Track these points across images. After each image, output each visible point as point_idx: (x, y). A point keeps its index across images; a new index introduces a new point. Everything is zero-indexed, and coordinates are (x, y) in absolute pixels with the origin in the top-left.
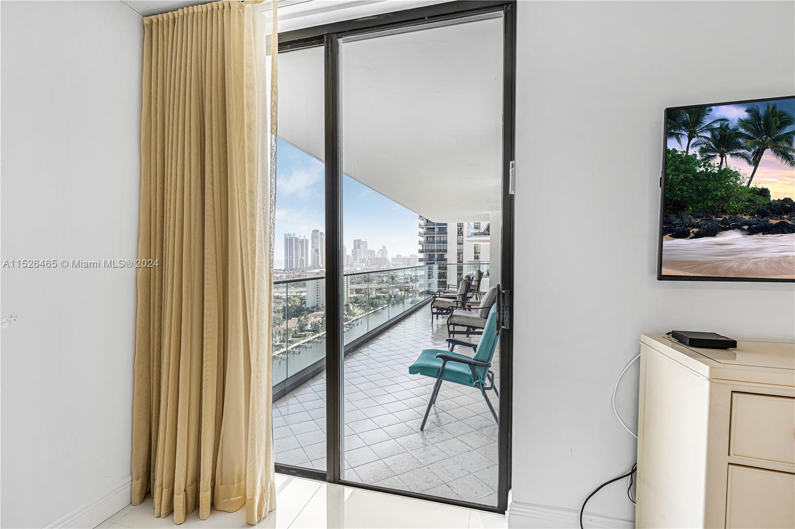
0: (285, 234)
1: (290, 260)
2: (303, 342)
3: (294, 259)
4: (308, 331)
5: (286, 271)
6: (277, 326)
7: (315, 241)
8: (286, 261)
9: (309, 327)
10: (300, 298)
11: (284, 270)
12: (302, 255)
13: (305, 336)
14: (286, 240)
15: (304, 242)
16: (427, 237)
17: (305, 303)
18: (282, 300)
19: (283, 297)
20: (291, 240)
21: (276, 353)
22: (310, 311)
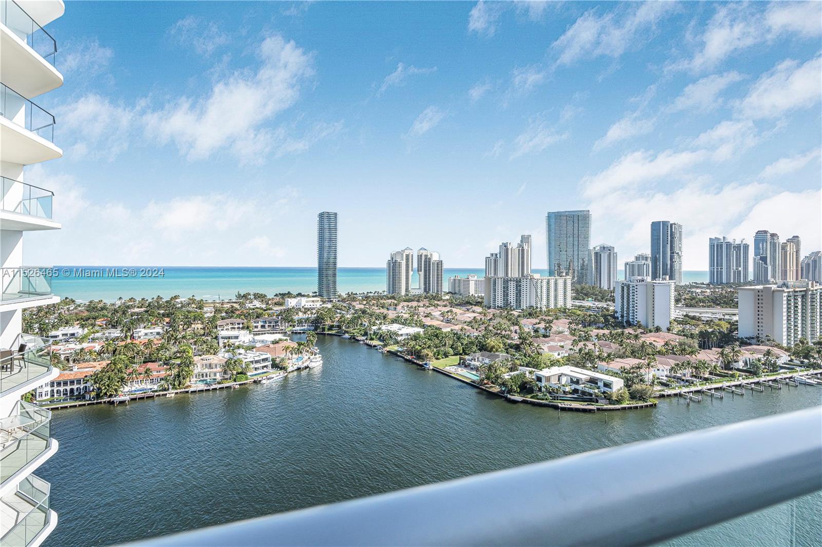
0: (710, 239)
1: (717, 271)
2: (728, 384)
3: (724, 270)
4: (738, 370)
5: (711, 286)
6: (687, 356)
7: (761, 245)
8: (712, 273)
9: (741, 365)
10: (730, 323)
11: (708, 285)
12: (738, 265)
13: (733, 376)
14: (712, 247)
15: (741, 249)
17: (737, 329)
18: (699, 323)
19: (703, 319)
20: (720, 246)
21: (684, 390)
22: (744, 343)
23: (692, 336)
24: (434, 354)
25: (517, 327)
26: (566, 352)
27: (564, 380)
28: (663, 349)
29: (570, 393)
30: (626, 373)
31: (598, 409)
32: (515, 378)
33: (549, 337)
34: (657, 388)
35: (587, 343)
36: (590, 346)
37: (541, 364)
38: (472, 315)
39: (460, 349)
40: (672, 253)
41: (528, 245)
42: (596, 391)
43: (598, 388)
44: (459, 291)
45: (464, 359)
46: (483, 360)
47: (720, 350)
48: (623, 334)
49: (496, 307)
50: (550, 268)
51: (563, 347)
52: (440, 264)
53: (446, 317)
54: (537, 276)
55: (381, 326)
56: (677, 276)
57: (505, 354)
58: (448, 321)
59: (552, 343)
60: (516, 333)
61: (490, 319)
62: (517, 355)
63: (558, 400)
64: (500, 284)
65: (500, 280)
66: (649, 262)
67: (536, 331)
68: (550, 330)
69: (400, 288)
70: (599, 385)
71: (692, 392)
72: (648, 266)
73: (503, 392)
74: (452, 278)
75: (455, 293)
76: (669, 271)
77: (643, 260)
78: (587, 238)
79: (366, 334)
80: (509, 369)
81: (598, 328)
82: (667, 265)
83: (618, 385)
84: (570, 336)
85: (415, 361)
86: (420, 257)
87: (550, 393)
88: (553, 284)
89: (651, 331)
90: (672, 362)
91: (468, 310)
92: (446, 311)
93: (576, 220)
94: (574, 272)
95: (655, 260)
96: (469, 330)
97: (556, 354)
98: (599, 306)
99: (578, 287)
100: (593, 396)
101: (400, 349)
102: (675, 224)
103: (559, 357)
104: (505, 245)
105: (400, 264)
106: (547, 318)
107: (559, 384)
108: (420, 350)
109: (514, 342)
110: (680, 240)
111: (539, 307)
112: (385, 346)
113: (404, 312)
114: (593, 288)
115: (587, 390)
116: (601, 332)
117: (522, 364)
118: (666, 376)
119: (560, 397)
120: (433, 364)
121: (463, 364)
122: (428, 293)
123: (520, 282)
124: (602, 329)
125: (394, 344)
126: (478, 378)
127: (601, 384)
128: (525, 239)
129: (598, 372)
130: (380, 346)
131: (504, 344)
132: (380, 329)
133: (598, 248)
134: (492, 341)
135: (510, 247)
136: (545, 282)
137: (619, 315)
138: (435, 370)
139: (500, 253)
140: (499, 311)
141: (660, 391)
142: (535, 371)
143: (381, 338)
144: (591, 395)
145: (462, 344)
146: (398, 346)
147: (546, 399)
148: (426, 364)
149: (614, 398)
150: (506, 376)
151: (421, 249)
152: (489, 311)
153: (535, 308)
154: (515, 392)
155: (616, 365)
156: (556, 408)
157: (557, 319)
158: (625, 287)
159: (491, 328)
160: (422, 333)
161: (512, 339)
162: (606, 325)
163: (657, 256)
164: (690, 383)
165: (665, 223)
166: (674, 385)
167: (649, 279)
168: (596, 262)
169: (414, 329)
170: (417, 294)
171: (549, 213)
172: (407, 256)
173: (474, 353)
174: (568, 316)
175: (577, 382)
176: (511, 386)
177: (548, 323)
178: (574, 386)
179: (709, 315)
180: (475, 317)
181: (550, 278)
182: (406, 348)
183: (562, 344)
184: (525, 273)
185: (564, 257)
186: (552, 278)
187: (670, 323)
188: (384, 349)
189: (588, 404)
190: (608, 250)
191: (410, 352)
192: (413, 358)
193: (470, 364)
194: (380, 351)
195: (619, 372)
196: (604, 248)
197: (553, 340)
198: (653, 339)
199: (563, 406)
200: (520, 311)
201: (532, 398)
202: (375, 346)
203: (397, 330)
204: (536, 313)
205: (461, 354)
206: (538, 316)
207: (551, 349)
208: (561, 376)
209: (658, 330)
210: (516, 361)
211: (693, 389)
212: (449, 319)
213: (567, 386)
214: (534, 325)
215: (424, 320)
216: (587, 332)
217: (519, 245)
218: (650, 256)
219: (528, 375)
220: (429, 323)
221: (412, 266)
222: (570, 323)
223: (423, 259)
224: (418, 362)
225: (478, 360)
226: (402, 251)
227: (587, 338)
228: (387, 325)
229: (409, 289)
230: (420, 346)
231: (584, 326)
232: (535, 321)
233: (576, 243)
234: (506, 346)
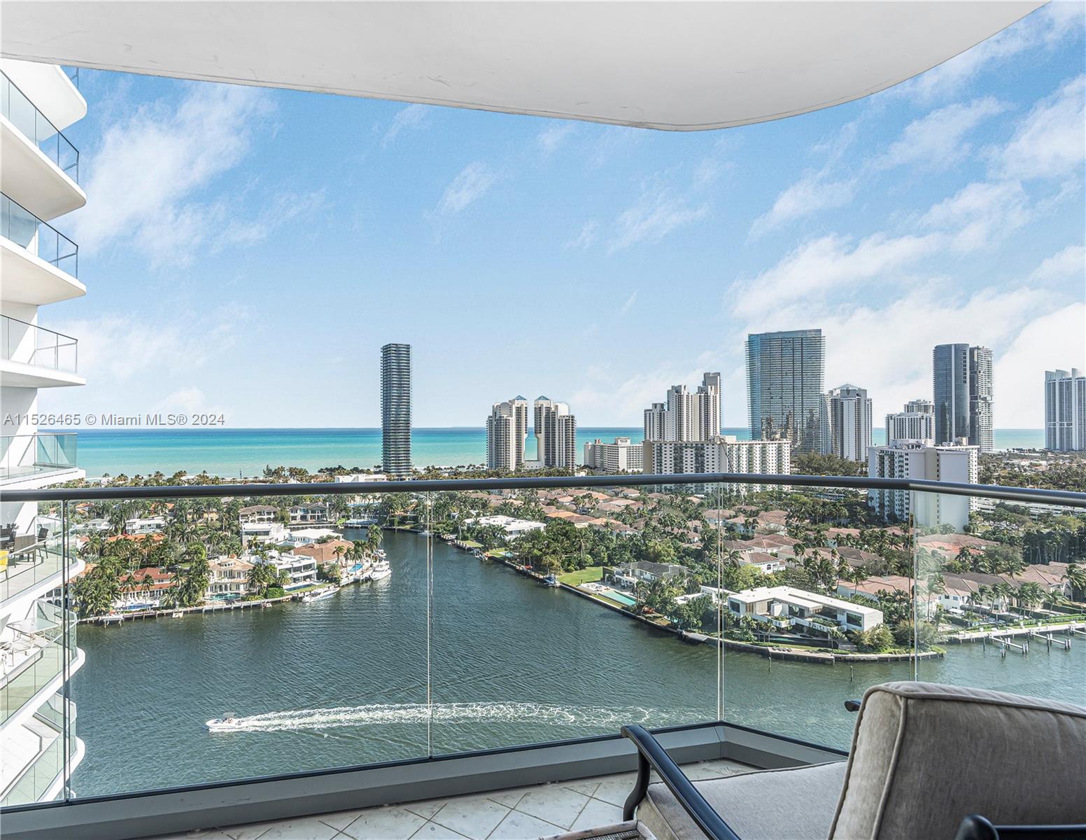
0: (1046, 372)
1: (1061, 429)
3: (1075, 427)
5: (1049, 455)
6: (1003, 575)
8: (1051, 432)
11: (1044, 453)
14: (1049, 385)
18: (1026, 518)
20: (1066, 385)
21: (996, 632)
23: (1012, 541)
24: (563, 563)
25: (697, 523)
26: (782, 563)
27: (778, 609)
28: (957, 562)
29: (789, 632)
30: (887, 600)
31: (837, 659)
32: (695, 603)
33: (753, 539)
34: (945, 627)
35: (817, 549)
36: (824, 554)
37: (738, 583)
38: (623, 502)
39: (605, 556)
40: (974, 398)
41: (716, 388)
42: (835, 629)
43: (838, 624)
44: (602, 464)
45: (611, 573)
46: (641, 574)
47: (1065, 566)
48: (883, 536)
49: (663, 491)
50: (753, 425)
51: (776, 555)
52: (570, 420)
53: (581, 506)
54: (730, 439)
55: (478, 519)
56: (984, 438)
57: (678, 566)
58: (583, 511)
59: (757, 550)
60: (695, 531)
61: (654, 510)
62: (698, 567)
63: (767, 642)
64: (668, 453)
65: (668, 446)
66: (931, 415)
67: (730, 529)
68: (754, 528)
69: (507, 460)
70: (838, 619)
71: (1010, 636)
72: (928, 421)
73: (674, 626)
74: (590, 444)
75: (596, 467)
76: (968, 430)
77: (919, 410)
78: (817, 375)
79: (455, 531)
80: (685, 589)
81: (839, 525)
82: (964, 419)
83: (872, 619)
84: (788, 538)
85: (533, 574)
86: (538, 411)
87: (753, 630)
88: (758, 452)
89: (933, 532)
90: (974, 586)
91: (617, 494)
92: (581, 495)
93: (798, 346)
94: (795, 432)
95: (942, 411)
96: (619, 526)
97: (764, 567)
99: (804, 457)
100: (829, 637)
101: (509, 555)
102: (978, 348)
103: (770, 572)
104: (677, 390)
105: (507, 422)
106: (749, 508)
107: (770, 615)
108: (541, 555)
109: (694, 547)
110: (989, 375)
111: (735, 491)
112: (485, 549)
113: (514, 497)
114: (829, 458)
115: (818, 626)
116: (844, 531)
117: (706, 581)
118: (962, 608)
119: (771, 637)
120: (560, 578)
121: (609, 580)
122: (551, 467)
123: (702, 449)
124: (846, 527)
125: (500, 546)
126: (634, 603)
127: (842, 618)
128: (711, 379)
129: (837, 598)
130: (478, 550)
131: (677, 549)
133: (838, 391)
134: (657, 544)
135: (684, 393)
136: (745, 449)
137: (875, 504)
138: (563, 588)
139: (668, 401)
140: (668, 497)
141: (950, 633)
142: (728, 595)
143: (479, 537)
144: (825, 635)
145: (607, 548)
146: (506, 550)
147: (748, 640)
148: (550, 579)
149: (866, 641)
150: (680, 601)
151: (540, 399)
152: (650, 495)
153: (728, 491)
154: (695, 626)
155: (872, 586)
156: (764, 654)
157: (766, 510)
158: (886, 458)
159: (654, 523)
160: (542, 529)
161: (690, 541)
162: (853, 521)
163: (946, 404)
164: (1009, 621)
165: (960, 349)
166: (976, 624)
167: (930, 443)
168: (835, 415)
169: (530, 523)
170: (534, 468)
171: (750, 336)
172: (519, 410)
173: (627, 563)
174: (785, 504)
175: (802, 612)
176: (689, 616)
177: (750, 516)
178: (794, 621)
180: (627, 506)
181: (753, 442)
182: (518, 554)
183: (775, 551)
184: (712, 434)
185: (777, 408)
186: (758, 442)
187: (971, 517)
188: (484, 555)
189: (820, 651)
190: (856, 396)
191: (524, 560)
192: (529, 569)
193: (620, 579)
194: (478, 557)
195: (875, 599)
196: (848, 391)
197: (759, 544)
198: (937, 544)
199: (777, 651)
200: (703, 496)
201: (722, 637)
202: (470, 549)
203: (503, 526)
204: (729, 500)
205: (605, 564)
206: (734, 505)
207: (757, 558)
208: (772, 602)
209: (947, 530)
210: (696, 577)
211: (1013, 631)
212: (585, 509)
213: (782, 619)
214: (728, 519)
215: (546, 509)
216: (819, 532)
217: (701, 390)
218: (932, 403)
219: (714, 599)
220: (553, 515)
221: (526, 425)
222: (789, 517)
223: (544, 414)
224: (537, 575)
225: (634, 575)
226: (510, 401)
227: (819, 542)
228: (488, 517)
229: (523, 462)
230: (540, 550)
231: (814, 522)
232: (729, 512)
233: (798, 384)
234: (679, 552)
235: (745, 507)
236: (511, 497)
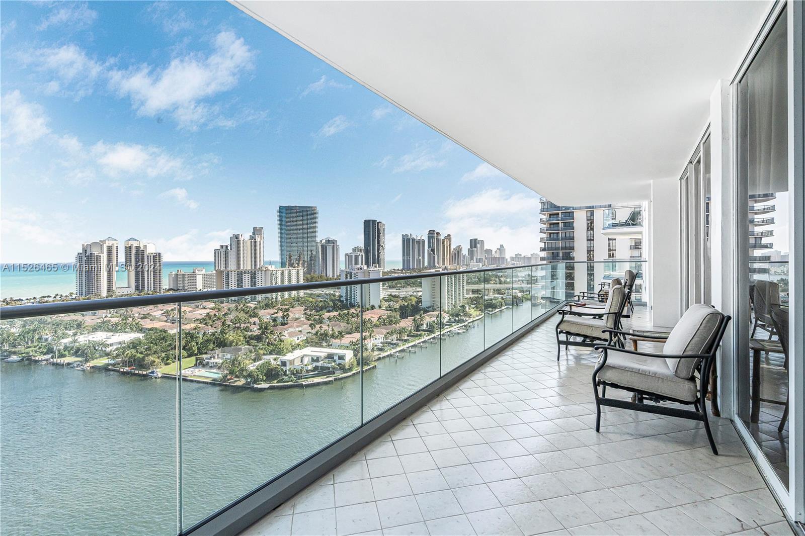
0: (403, 235)
1: (407, 260)
2: (418, 341)
3: (411, 259)
4: (424, 330)
5: (404, 271)
6: (394, 325)
7: (431, 241)
8: (404, 261)
9: (424, 327)
10: (417, 298)
11: (402, 270)
13: (420, 335)
14: (403, 241)
15: (420, 243)
16: (550, 234)
17: (421, 301)
18: (399, 299)
19: (401, 296)
20: (408, 241)
21: (394, 351)
22: (426, 311)
23: (395, 310)
24: (163, 359)
25: (256, 319)
26: (304, 335)
27: (306, 360)
28: (377, 322)
29: (312, 371)
30: (354, 345)
31: (335, 380)
32: (261, 367)
33: (288, 324)
34: (376, 353)
35: (321, 325)
36: (325, 327)
37: (283, 350)
38: (204, 312)
39: (195, 349)
40: (378, 246)
41: (261, 237)
42: (333, 364)
43: (335, 361)
44: (184, 287)
45: (201, 359)
46: (224, 356)
47: (413, 318)
48: (348, 313)
50: (282, 259)
51: (301, 331)
52: (157, 257)
53: (171, 316)
54: (270, 268)
55: (76, 338)
56: (382, 264)
57: (248, 346)
58: (173, 320)
59: (291, 330)
60: (255, 324)
61: (226, 314)
62: (260, 345)
63: (302, 379)
64: (233, 277)
65: (233, 273)
66: (363, 253)
67: (274, 320)
68: (287, 318)
69: (99, 288)
70: (335, 359)
71: (398, 351)
72: (362, 256)
73: (249, 383)
74: (173, 273)
75: (178, 289)
76: (377, 261)
77: (358, 251)
78: (314, 232)
79: (50, 351)
80: (254, 360)
81: (328, 312)
82: (375, 256)
83: (349, 355)
84: (306, 321)
85: (137, 372)
86: (128, 250)
87: (294, 374)
88: (287, 275)
89: (368, 310)
90: (385, 331)
91: (198, 306)
92: (170, 309)
93: (305, 216)
94: (304, 263)
95: (367, 252)
96: (203, 328)
97: (296, 339)
98: (328, 292)
99: (309, 276)
100: (331, 369)
101: (112, 362)
102: (380, 222)
103: (299, 341)
104: (237, 237)
105: (98, 258)
106: (284, 307)
107: (302, 364)
108: (144, 357)
109: (255, 334)
110: (384, 236)
111: (274, 297)
112: (87, 361)
113: (109, 315)
114: (321, 277)
115: (325, 365)
116: (332, 314)
117: (266, 353)
118: (381, 343)
119: (304, 376)
120: (161, 370)
121: (200, 364)
122: (141, 291)
123: (255, 274)
124: (332, 311)
125: (101, 356)
126: (220, 375)
127: (336, 358)
129: (333, 348)
130: (78, 363)
131: (245, 337)
132: (75, 341)
133: (324, 241)
134: (231, 336)
135: (241, 239)
136: (279, 273)
137: (344, 299)
138: (166, 377)
139: (231, 244)
140: (234, 305)
141: (378, 355)
142: (279, 358)
143: (77, 352)
144: (329, 368)
145: (197, 343)
146: (108, 358)
147: (292, 381)
148: (153, 372)
149: (347, 367)
150: (251, 368)
151: (130, 240)
152: (222, 305)
153: (270, 299)
154: (261, 381)
155: (347, 340)
156: (301, 386)
157: (293, 307)
158: (348, 275)
159: (228, 323)
160: (141, 337)
161: (251, 331)
162: (335, 308)
163: (369, 248)
164: (397, 345)
165: (374, 221)
166: (386, 348)
167: (365, 267)
168: (323, 253)
169: (129, 335)
170: (125, 293)
171: (280, 207)
172: (110, 249)
173: (212, 350)
174: (302, 303)
175: (317, 360)
176: (258, 375)
177: (285, 312)
178: (315, 364)
179: (404, 293)
180: (207, 313)
181: (284, 269)
182: (120, 360)
183: (300, 329)
184: (259, 265)
185: (295, 249)
186: (286, 269)
187: (380, 302)
188: (86, 365)
189: (327, 377)
190: (332, 243)
191: (125, 364)
192: (133, 369)
193: (208, 362)
194: (78, 369)
195: (349, 346)
196: (329, 241)
197: (291, 327)
198: (370, 315)
199: (307, 383)
200: (256, 303)
201: (278, 382)
202: (69, 364)
203: (104, 340)
204: (272, 303)
205: (196, 355)
206: (275, 306)
207: (291, 335)
208: (303, 357)
209: (373, 307)
210: (260, 351)
211: (399, 349)
212: (174, 319)
213: (309, 365)
214: (272, 315)
215: (142, 322)
216: (320, 316)
217: (251, 238)
218: (363, 248)
219: (273, 362)
220: (149, 327)
221: (117, 260)
222: (305, 310)
223: (134, 252)
224: (140, 372)
225: (218, 357)
226: (100, 241)
227: (320, 321)
228: (86, 335)
229: (114, 288)
230: (141, 353)
231: (317, 311)
232: (272, 311)
233: (305, 236)
234: (246, 338)
235: (281, 307)
236: (106, 317)
